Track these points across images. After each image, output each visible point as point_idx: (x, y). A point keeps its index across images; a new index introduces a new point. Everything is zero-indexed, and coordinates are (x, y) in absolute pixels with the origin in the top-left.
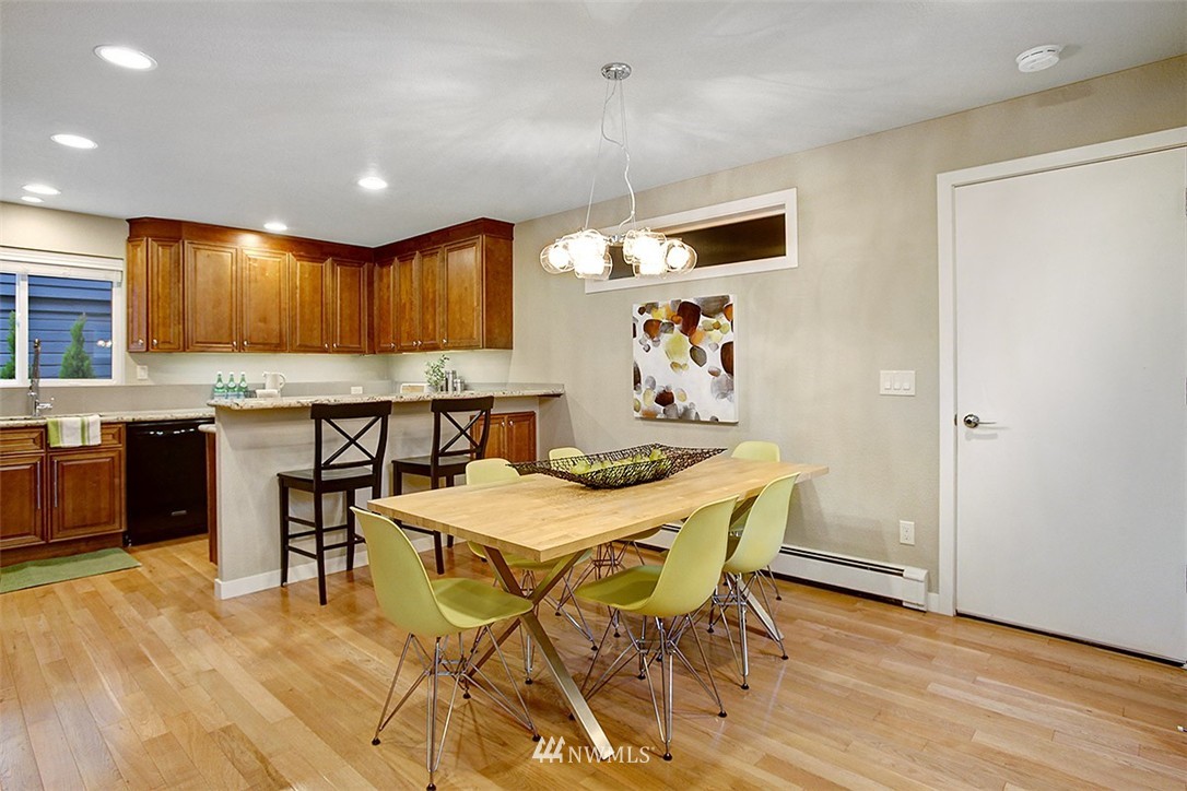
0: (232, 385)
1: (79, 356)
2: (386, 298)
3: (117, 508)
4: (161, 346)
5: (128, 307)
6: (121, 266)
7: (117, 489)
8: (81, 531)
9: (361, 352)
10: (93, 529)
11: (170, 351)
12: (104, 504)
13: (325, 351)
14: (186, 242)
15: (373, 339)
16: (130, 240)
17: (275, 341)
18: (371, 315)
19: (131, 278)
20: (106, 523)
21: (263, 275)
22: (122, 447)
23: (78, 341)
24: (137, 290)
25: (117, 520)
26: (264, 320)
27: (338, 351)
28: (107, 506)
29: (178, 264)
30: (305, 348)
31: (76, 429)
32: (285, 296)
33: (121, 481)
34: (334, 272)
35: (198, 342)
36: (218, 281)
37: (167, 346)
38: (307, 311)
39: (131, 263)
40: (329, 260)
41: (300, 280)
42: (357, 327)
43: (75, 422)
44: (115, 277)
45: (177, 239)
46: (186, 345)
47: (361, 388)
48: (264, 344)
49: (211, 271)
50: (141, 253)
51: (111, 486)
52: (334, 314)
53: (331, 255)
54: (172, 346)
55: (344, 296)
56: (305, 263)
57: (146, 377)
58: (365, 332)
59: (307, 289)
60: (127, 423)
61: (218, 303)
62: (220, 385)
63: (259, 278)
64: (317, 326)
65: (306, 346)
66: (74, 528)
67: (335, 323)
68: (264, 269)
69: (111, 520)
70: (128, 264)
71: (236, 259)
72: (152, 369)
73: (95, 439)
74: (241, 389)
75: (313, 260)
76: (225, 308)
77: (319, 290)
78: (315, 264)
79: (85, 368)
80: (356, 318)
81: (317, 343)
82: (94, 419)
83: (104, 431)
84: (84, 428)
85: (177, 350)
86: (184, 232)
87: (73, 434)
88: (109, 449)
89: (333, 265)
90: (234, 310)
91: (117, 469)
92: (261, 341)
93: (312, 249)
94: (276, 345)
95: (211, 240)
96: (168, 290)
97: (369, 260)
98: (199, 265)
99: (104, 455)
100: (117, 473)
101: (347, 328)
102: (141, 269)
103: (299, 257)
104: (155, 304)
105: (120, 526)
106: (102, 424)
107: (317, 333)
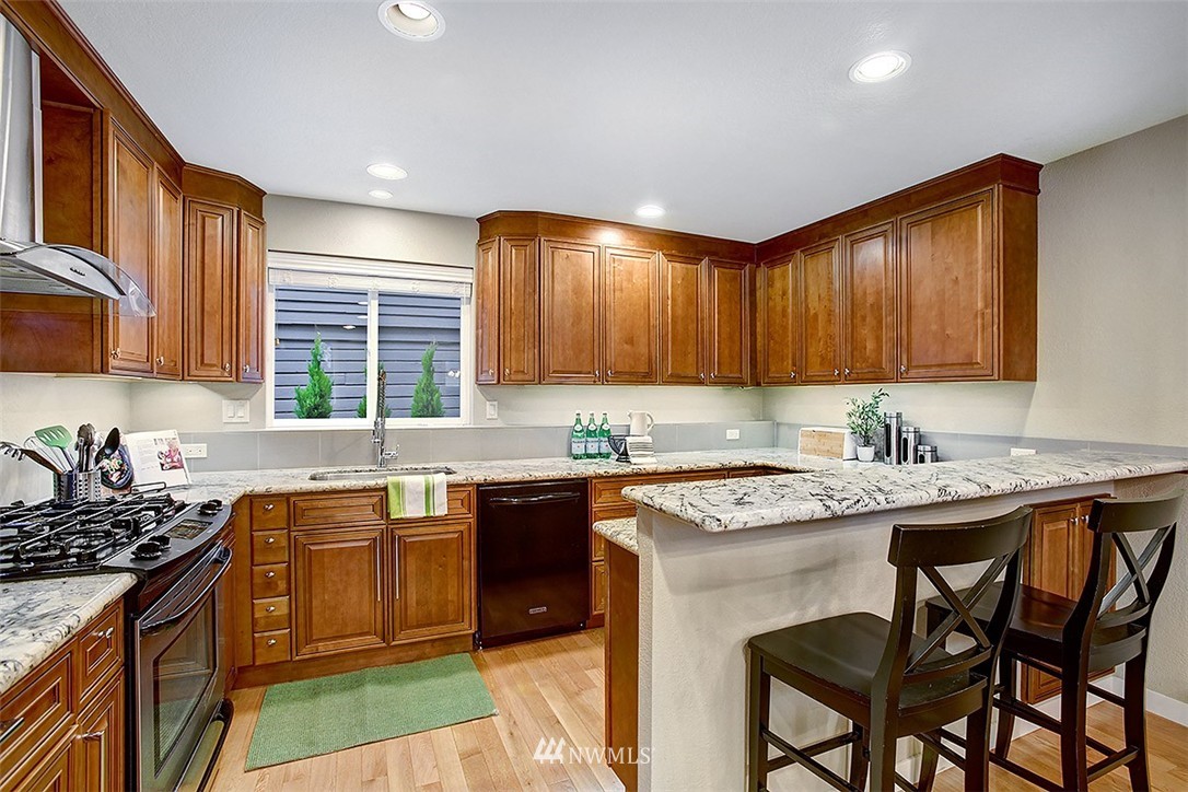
0: (592, 427)
1: (429, 389)
2: (779, 308)
3: (467, 602)
4: (513, 377)
5: (477, 329)
6: (469, 277)
7: (466, 574)
8: (424, 630)
9: (740, 383)
10: (439, 628)
11: (523, 383)
12: (452, 595)
13: (700, 383)
14: (542, 239)
15: (756, 367)
16: (479, 244)
17: (643, 369)
18: (753, 334)
19: (481, 292)
20: (455, 621)
21: (630, 280)
22: (472, 519)
23: (429, 371)
24: (488, 306)
25: (467, 616)
26: (631, 341)
27: (715, 383)
28: (455, 599)
29: (534, 270)
30: (678, 379)
31: (421, 492)
32: (655, 307)
33: (470, 565)
34: (710, 277)
35: (554, 372)
36: (578, 290)
37: (520, 377)
38: (680, 328)
39: (481, 274)
40: (705, 262)
41: (672, 287)
42: (737, 349)
43: (419, 485)
44: (464, 292)
45: (532, 237)
46: (541, 376)
47: (738, 431)
48: (631, 374)
49: (570, 277)
50: (492, 258)
51: (460, 569)
52: (711, 332)
53: (708, 253)
54: (527, 377)
55: (722, 308)
56: (677, 265)
57: (495, 417)
58: (746, 358)
59: (680, 300)
60: (479, 485)
61: (578, 319)
62: (578, 428)
63: (625, 284)
64: (691, 348)
65: (679, 376)
66: (418, 626)
67: (711, 345)
68: (631, 274)
69: (459, 619)
70: (479, 275)
71: (599, 262)
72: (503, 406)
73: (441, 510)
74: (603, 433)
75: (688, 260)
76: (586, 325)
77: (692, 300)
78: (689, 266)
79: (434, 403)
80: (737, 337)
81: (691, 372)
82: (441, 479)
83: (451, 494)
84: (429, 491)
85: (531, 382)
86: (540, 226)
87: (416, 500)
88: (458, 521)
89: (710, 268)
90: (596, 329)
91: (466, 547)
92: (627, 369)
93: (686, 247)
94: (645, 376)
95: (569, 236)
96: (522, 304)
97: (751, 260)
98: (557, 270)
99: (451, 529)
100: (466, 554)
101: (727, 352)
102: (491, 280)
103: (671, 257)
104: (508, 322)
105: (468, 627)
106: (449, 486)
107: (691, 358)
